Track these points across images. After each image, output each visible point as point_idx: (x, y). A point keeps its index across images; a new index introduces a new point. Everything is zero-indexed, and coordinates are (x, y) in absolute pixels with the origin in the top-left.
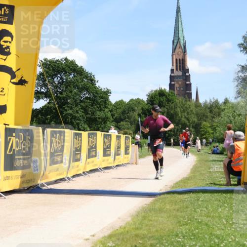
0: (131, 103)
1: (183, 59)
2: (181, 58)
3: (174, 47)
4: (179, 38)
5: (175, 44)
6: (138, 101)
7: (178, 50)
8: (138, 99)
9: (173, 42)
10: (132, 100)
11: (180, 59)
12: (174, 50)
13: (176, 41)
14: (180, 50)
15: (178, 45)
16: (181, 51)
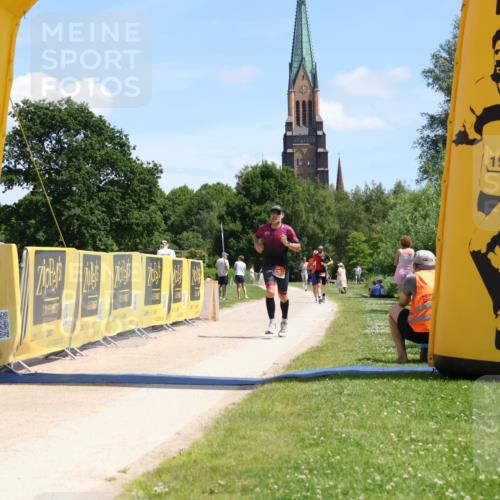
0: (204, 192)
1: (310, 102)
2: (307, 101)
3: (293, 76)
4: (303, 59)
5: (295, 71)
6: (219, 189)
7: (299, 82)
8: (218, 184)
9: (291, 65)
10: (205, 187)
11: (304, 102)
12: (292, 82)
13: (296, 65)
14: (305, 82)
15: (301, 73)
16: (307, 85)
